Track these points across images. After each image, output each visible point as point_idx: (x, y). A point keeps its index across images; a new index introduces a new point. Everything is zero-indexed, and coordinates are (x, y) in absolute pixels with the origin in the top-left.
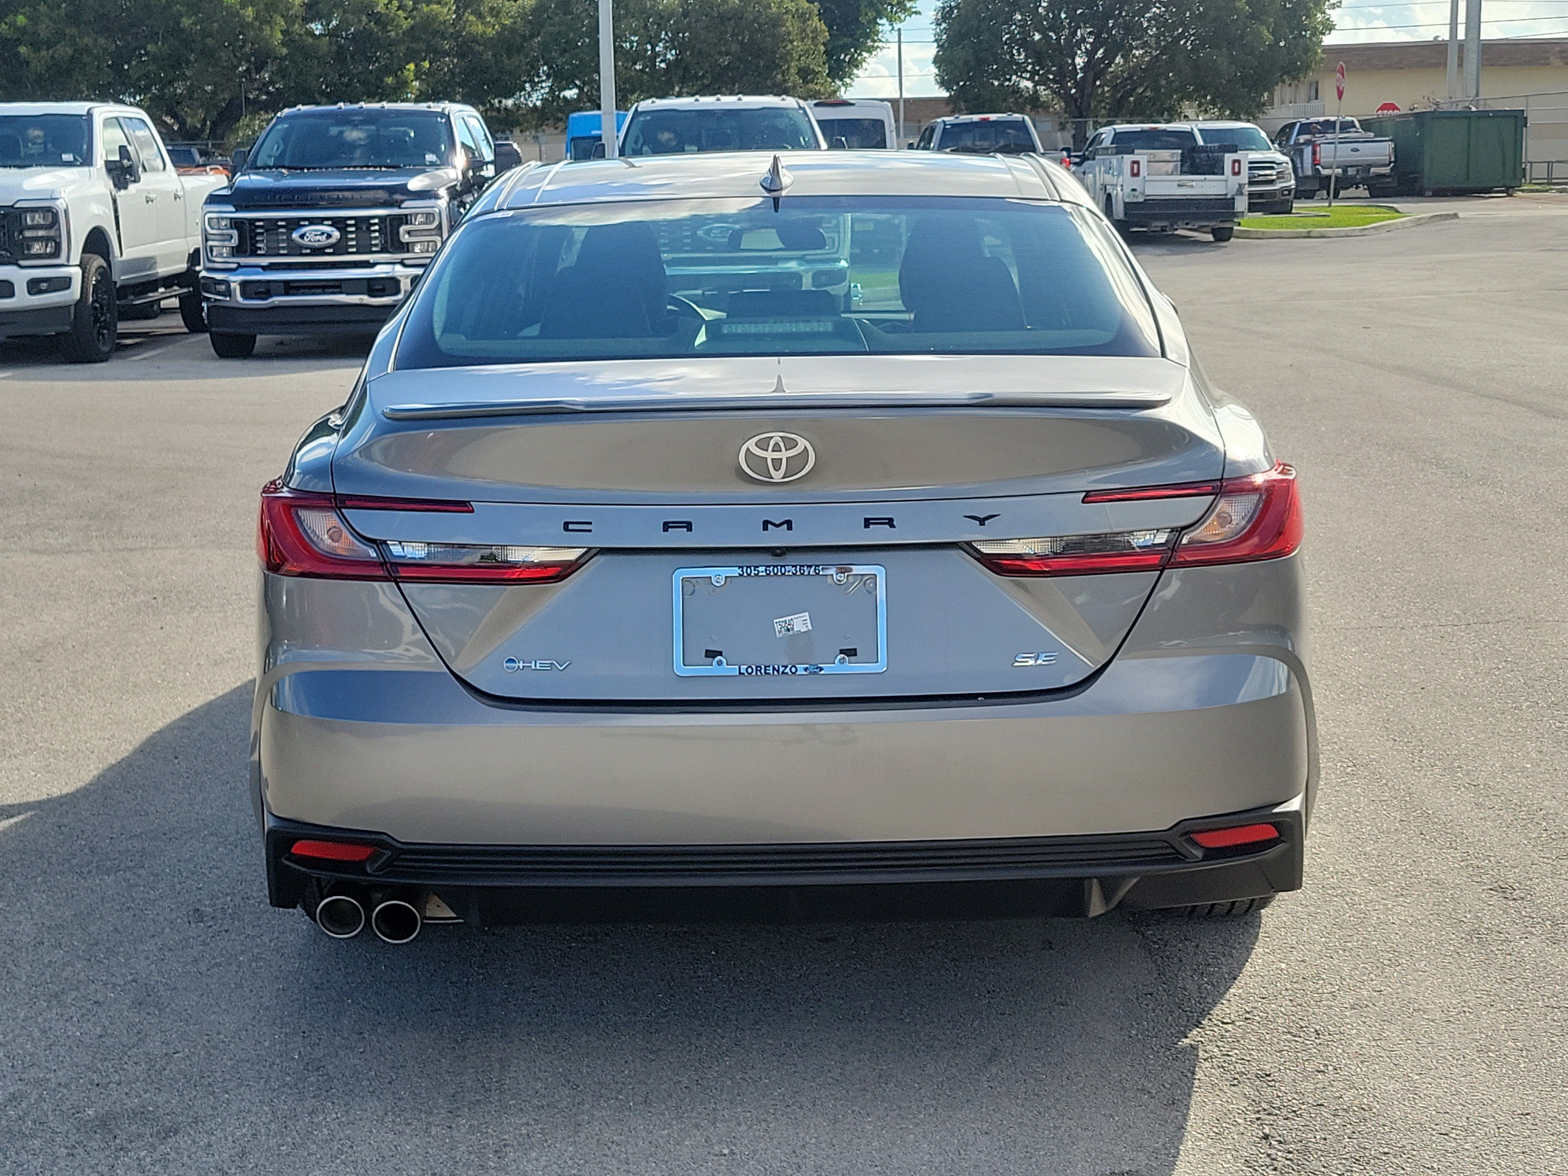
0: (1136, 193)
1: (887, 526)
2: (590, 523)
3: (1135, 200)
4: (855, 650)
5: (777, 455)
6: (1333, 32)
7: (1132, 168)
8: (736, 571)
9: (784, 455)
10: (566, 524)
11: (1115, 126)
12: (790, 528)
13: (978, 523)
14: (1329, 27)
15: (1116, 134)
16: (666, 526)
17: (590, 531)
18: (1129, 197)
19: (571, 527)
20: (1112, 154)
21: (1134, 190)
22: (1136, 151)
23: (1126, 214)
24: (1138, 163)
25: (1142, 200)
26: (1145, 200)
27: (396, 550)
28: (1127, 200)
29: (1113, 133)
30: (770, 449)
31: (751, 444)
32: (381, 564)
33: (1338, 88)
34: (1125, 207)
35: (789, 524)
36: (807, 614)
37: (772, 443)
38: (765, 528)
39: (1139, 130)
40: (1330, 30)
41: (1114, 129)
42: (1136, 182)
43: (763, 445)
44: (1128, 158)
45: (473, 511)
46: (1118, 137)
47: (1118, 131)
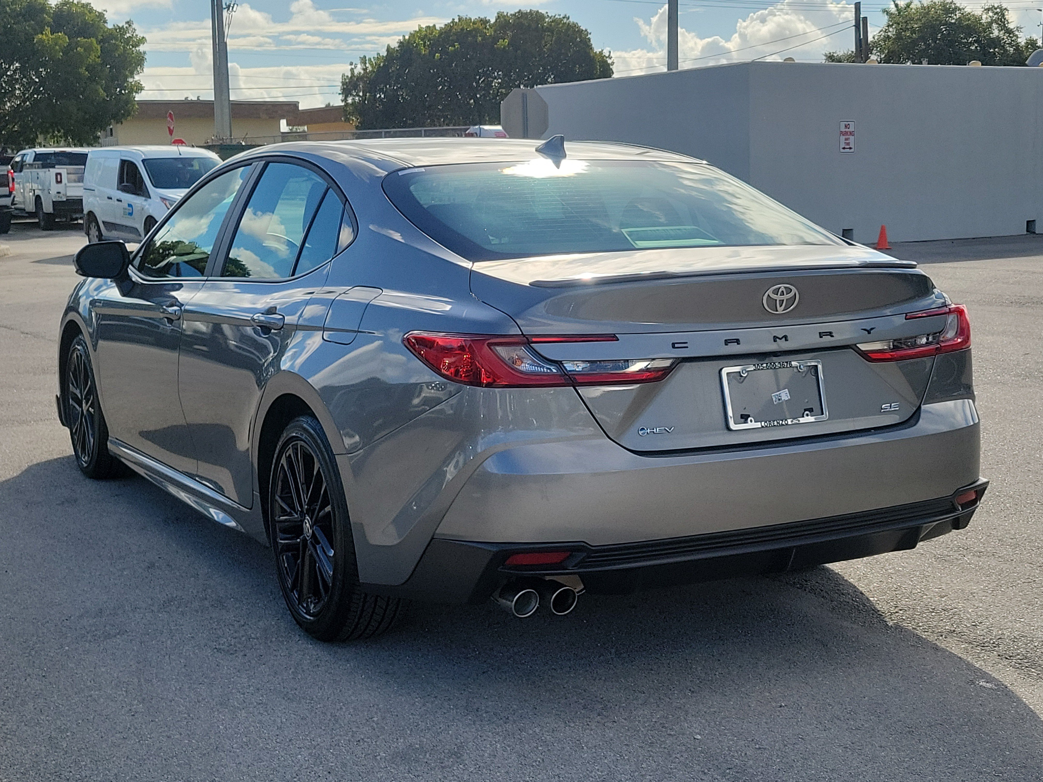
0: (60, 195)
1: (829, 337)
2: (686, 343)
3: (60, 200)
4: (812, 408)
5: (782, 297)
6: (143, 91)
7: (57, 178)
8: (752, 368)
9: (786, 297)
10: (673, 345)
11: (35, 150)
12: (786, 340)
13: (867, 332)
14: (140, 88)
15: (36, 155)
16: (727, 342)
17: (687, 347)
18: (55, 197)
19: (676, 345)
20: (38, 168)
21: (59, 193)
22: (56, 167)
23: (54, 209)
24: (60, 174)
25: (65, 200)
26: (67, 200)
27: (569, 366)
28: (54, 200)
29: (34, 154)
30: (779, 294)
31: (770, 292)
32: (560, 376)
33: (169, 128)
34: (53, 204)
35: (786, 337)
36: (787, 390)
37: (780, 290)
38: (775, 341)
39: (53, 152)
40: (141, 90)
41: (35, 152)
42: (60, 188)
43: (776, 292)
44: (53, 171)
45: (618, 340)
46: (38, 157)
47: (37, 153)
